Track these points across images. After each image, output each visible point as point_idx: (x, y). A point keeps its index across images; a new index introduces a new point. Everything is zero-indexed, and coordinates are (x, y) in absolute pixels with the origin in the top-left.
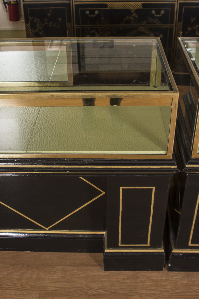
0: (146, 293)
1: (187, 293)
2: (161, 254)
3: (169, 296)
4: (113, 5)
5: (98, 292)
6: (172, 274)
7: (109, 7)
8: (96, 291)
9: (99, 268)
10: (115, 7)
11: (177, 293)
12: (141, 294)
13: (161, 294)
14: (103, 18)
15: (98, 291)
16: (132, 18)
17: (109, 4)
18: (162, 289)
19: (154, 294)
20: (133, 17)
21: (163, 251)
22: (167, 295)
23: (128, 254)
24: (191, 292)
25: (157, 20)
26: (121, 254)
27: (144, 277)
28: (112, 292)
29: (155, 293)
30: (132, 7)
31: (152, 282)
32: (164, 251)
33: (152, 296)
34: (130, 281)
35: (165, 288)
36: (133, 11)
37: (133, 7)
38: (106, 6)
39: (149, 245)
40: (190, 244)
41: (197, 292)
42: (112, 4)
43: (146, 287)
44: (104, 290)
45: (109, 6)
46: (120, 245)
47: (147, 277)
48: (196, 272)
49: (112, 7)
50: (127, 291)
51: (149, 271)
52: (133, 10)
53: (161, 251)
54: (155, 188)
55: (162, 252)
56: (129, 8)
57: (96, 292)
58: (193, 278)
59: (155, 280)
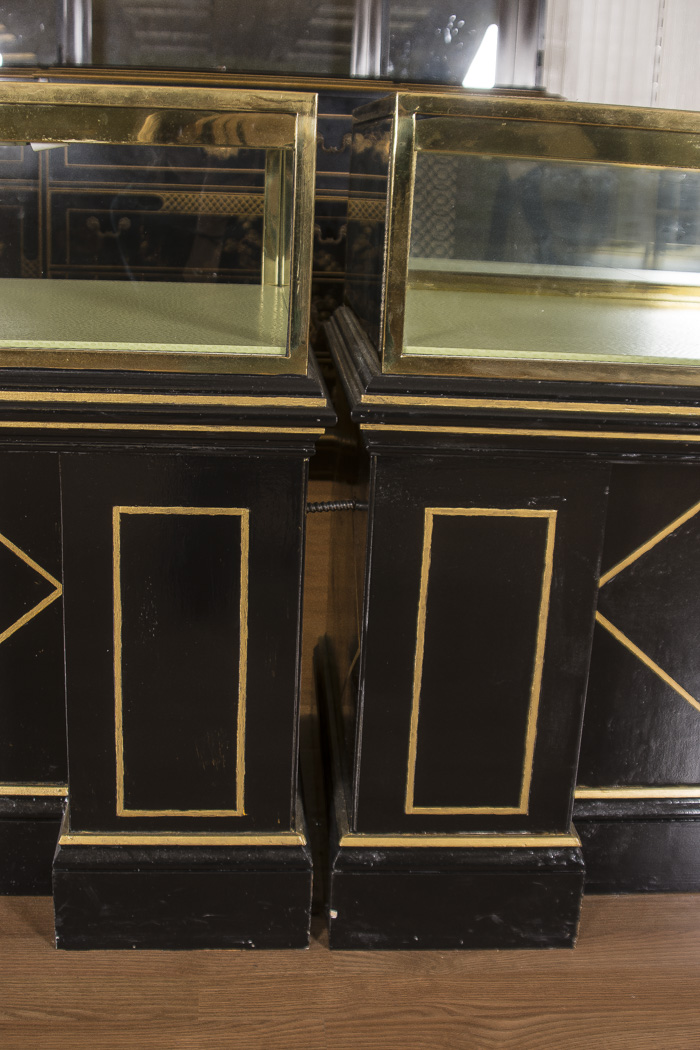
0: (228, 1019)
1: (409, 1018)
2: (293, 855)
3: (327, 1028)
4: (179, 200)
5: (21, 1016)
6: (346, 958)
7: (168, 207)
8: (13, 1015)
9: (40, 940)
10: (186, 208)
11: (365, 1017)
12: (210, 1022)
13: (296, 1020)
14: (144, 244)
15: (20, 1013)
16: (242, 248)
17: (168, 199)
18: (298, 1007)
19: (262, 1022)
20: (246, 243)
21: (302, 840)
22: (319, 1024)
23: (157, 855)
24: (423, 1014)
25: (327, 257)
26: (125, 856)
27: (227, 969)
28: (80, 1018)
29: (269, 1018)
30: (243, 209)
31: (261, 983)
32: (308, 838)
33: (254, 1030)
34: (166, 981)
35: (314, 1003)
36: (246, 225)
37: (246, 210)
38: (156, 202)
39: (240, 811)
40: (410, 809)
41: (451, 1013)
42: (176, 199)
43: (229, 1000)
44: (46, 1011)
45: (166, 204)
46: (121, 811)
47: (239, 968)
48: (449, 953)
49: (175, 208)
50: (145, 1013)
51: (248, 947)
52: (246, 220)
53: (295, 843)
54: (250, 514)
55: (298, 848)
56: (232, 214)
57: (12, 1019)
58: (433, 968)
59: (272, 977)
